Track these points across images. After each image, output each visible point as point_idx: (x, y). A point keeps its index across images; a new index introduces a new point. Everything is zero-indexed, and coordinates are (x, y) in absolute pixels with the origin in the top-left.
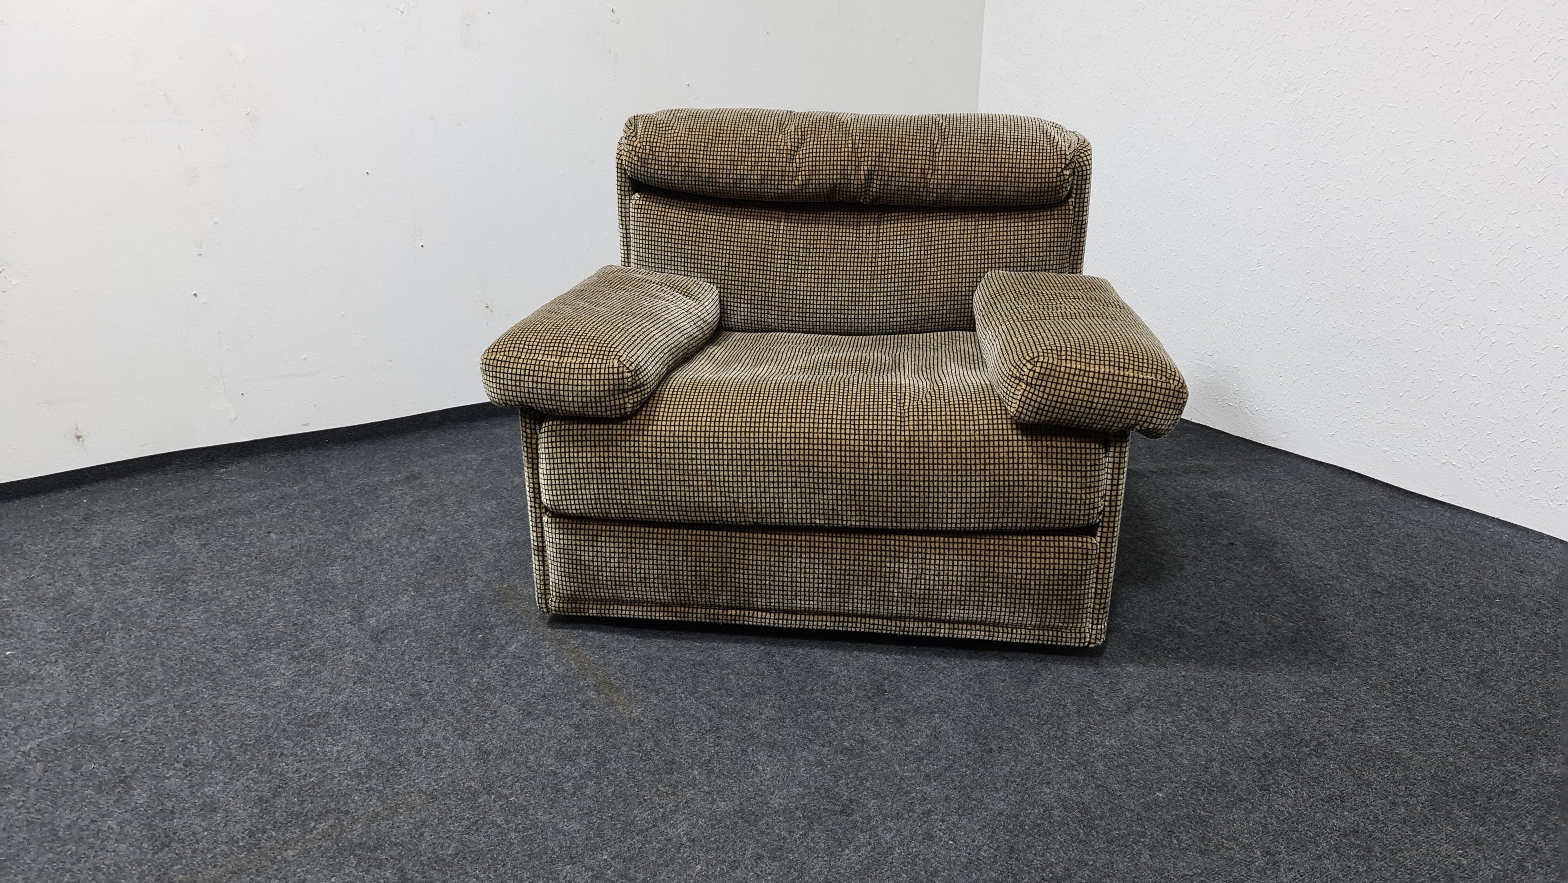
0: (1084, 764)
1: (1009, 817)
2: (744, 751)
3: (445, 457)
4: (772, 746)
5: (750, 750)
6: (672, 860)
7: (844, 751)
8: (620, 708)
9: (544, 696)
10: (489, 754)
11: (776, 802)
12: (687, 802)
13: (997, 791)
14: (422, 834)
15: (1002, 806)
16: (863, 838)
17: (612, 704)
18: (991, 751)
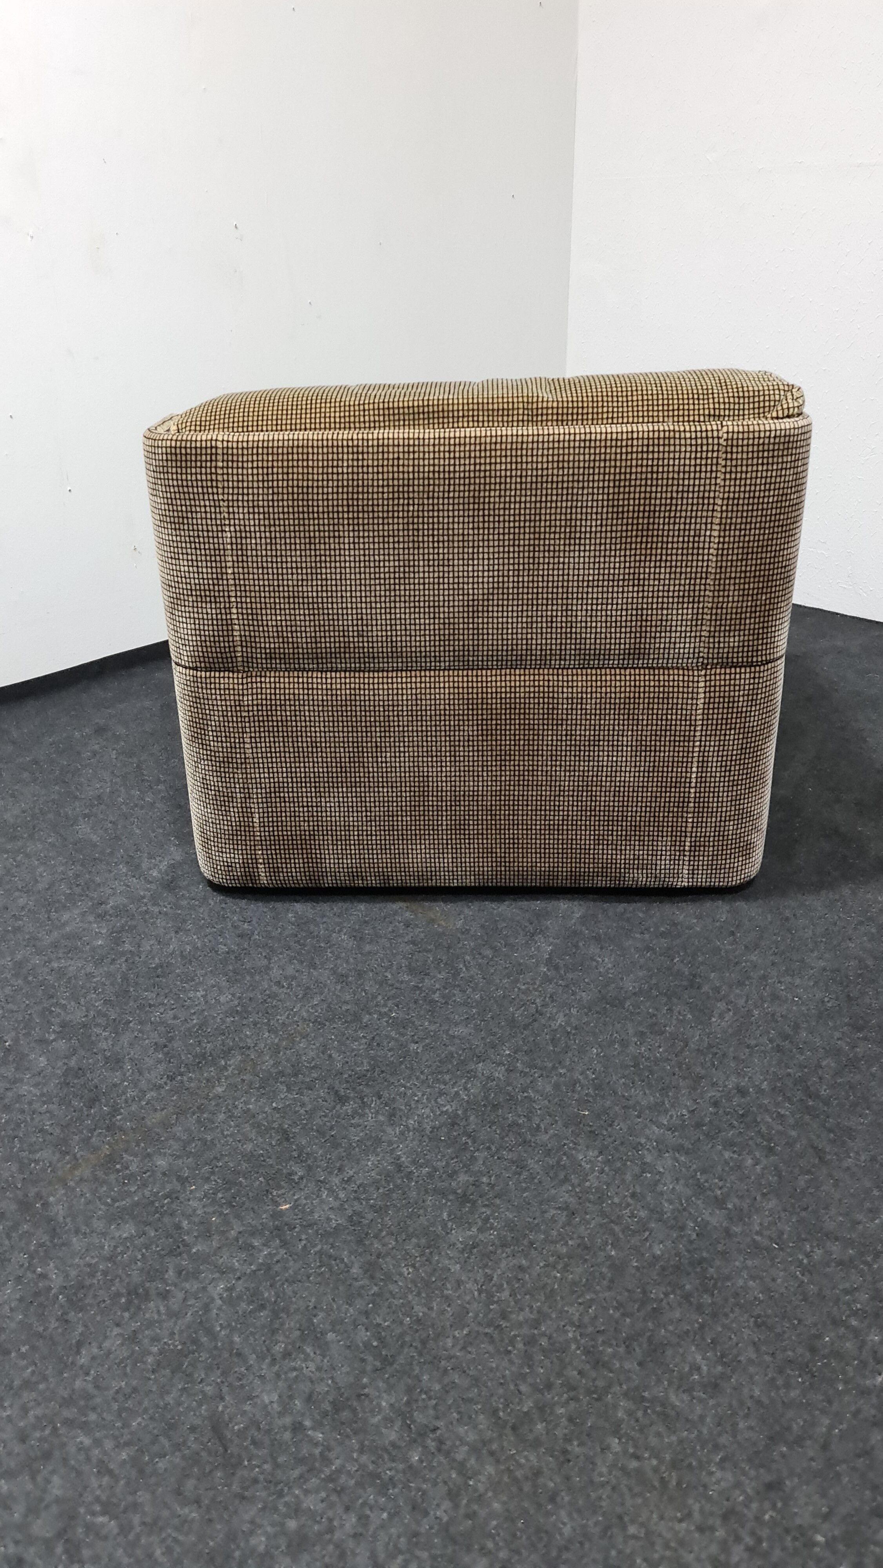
0: (870, 919)
1: (832, 971)
2: (576, 946)
3: (121, 706)
4: (597, 939)
5: (581, 944)
6: (567, 1046)
7: (663, 935)
8: (443, 923)
9: (365, 922)
10: (347, 977)
11: (629, 985)
12: (551, 997)
13: (812, 951)
14: (330, 1056)
15: (822, 963)
16: (721, 1005)
17: (432, 921)
18: (787, 919)
